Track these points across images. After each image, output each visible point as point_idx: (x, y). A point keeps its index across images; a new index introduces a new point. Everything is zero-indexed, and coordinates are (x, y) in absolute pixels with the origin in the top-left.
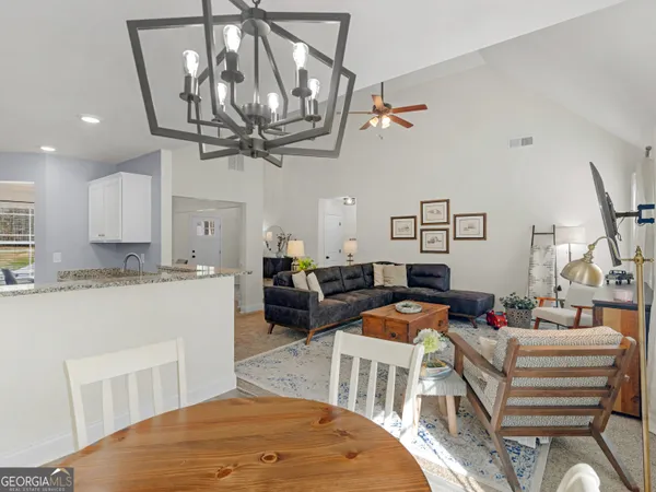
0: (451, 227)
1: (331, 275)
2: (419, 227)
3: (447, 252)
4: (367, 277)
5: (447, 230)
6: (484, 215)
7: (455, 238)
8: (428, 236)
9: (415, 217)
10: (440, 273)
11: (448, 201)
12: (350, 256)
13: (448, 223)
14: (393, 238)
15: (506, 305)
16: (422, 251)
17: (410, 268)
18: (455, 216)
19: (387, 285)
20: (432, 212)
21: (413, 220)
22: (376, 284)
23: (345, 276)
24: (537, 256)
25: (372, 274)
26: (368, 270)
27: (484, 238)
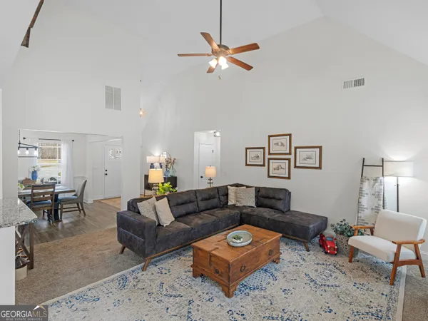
0: (292, 157)
1: (186, 198)
2: (267, 156)
3: (289, 178)
4: (222, 198)
5: (289, 160)
6: (320, 148)
7: (295, 167)
8: (273, 164)
9: (264, 148)
10: (281, 197)
11: (290, 135)
12: (210, 179)
13: (290, 154)
14: (247, 165)
15: (336, 231)
16: (269, 176)
17: (258, 190)
18: (296, 148)
19: (239, 205)
20: (277, 144)
21: (262, 150)
22: (230, 203)
23: (199, 198)
24: (366, 186)
25: (227, 195)
26: (223, 192)
27: (320, 168)
